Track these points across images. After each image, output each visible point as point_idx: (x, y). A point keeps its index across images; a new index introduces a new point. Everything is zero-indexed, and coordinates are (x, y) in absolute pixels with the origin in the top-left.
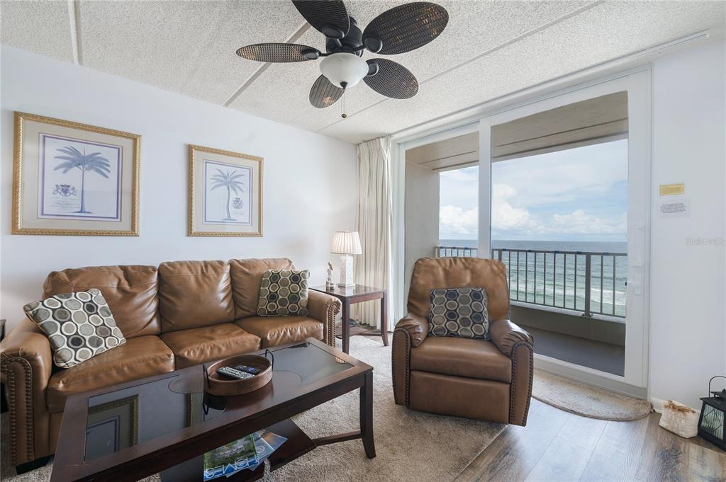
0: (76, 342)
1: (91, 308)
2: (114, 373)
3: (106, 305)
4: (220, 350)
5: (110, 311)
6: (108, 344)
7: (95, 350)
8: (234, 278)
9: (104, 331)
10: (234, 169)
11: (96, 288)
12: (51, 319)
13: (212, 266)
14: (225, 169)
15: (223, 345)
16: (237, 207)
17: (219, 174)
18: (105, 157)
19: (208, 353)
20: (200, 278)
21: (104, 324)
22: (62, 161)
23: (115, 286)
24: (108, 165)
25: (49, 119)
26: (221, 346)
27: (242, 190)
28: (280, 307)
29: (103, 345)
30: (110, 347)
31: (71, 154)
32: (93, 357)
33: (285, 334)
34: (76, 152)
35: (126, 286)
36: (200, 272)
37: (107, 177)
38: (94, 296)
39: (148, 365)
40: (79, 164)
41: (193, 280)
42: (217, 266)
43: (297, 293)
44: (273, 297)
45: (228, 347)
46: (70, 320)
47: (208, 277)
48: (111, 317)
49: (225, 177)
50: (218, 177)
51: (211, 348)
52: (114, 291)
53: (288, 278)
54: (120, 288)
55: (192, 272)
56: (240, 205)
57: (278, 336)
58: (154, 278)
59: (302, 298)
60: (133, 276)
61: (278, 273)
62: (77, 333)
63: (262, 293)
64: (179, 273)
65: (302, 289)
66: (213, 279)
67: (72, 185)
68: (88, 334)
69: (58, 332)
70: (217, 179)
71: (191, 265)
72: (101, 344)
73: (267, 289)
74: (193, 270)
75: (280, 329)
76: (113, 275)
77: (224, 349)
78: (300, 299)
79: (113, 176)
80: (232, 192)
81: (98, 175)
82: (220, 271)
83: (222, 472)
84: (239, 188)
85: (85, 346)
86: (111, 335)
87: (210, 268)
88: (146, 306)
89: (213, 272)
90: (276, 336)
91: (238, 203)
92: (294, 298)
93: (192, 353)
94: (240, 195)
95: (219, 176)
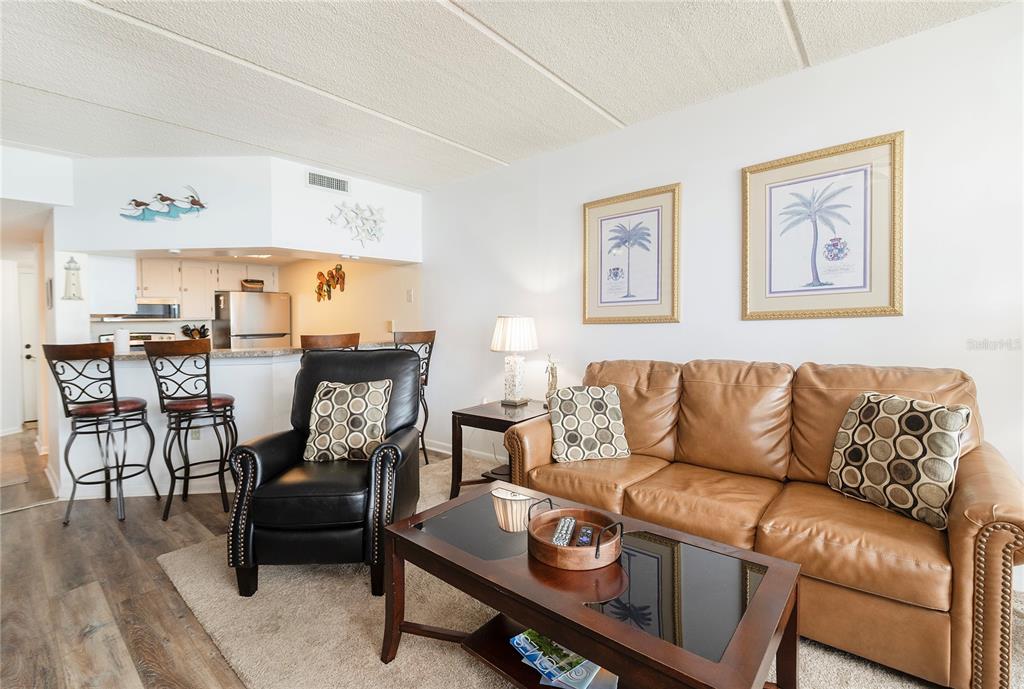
0: (573, 438)
1: (599, 406)
2: (567, 481)
3: (618, 407)
4: (677, 509)
5: (620, 415)
6: (604, 451)
7: (587, 452)
8: (797, 399)
9: (606, 436)
10: (825, 183)
11: (615, 384)
12: (557, 409)
13: (758, 372)
14: (806, 190)
15: (685, 504)
16: (835, 257)
17: (797, 200)
18: (647, 226)
19: (660, 507)
20: (730, 389)
21: (607, 428)
22: (615, 242)
23: (634, 385)
24: (649, 235)
25: (617, 197)
26: (681, 504)
27: (845, 220)
28: (867, 482)
29: (596, 451)
30: (604, 456)
31: (619, 232)
32: (583, 461)
33: (810, 539)
34: (622, 228)
35: (644, 388)
36: (733, 380)
37: (648, 249)
38: (606, 393)
39: (594, 488)
40: (626, 241)
41: (719, 390)
42: (763, 375)
43: (915, 462)
44: (856, 456)
45: (692, 510)
46: (574, 414)
47: (741, 390)
48: (621, 422)
49: (807, 204)
50: (792, 209)
51: (668, 501)
52: (631, 391)
53: (896, 418)
54: (637, 391)
55: (721, 380)
56: (841, 251)
57: (790, 537)
58: (674, 382)
59: (924, 479)
60: (656, 374)
61: (878, 404)
62: (576, 430)
63: (839, 441)
64: (703, 377)
65: (930, 454)
66: (749, 395)
67: (621, 268)
68: (587, 432)
69: (560, 424)
70: (791, 213)
71: (722, 368)
72: (595, 448)
73: (850, 434)
74: (724, 375)
75: (805, 522)
76: (634, 371)
77: (683, 510)
78: (918, 477)
79: (653, 247)
80: (822, 228)
81: (640, 249)
82: (766, 381)
83: (526, 651)
84: (839, 216)
85: (579, 446)
86: (610, 443)
87: (752, 374)
88: (661, 417)
89: (754, 382)
90: (786, 532)
91: (836, 249)
92: (904, 472)
93: (641, 496)
94: (842, 231)
95: (796, 205)
